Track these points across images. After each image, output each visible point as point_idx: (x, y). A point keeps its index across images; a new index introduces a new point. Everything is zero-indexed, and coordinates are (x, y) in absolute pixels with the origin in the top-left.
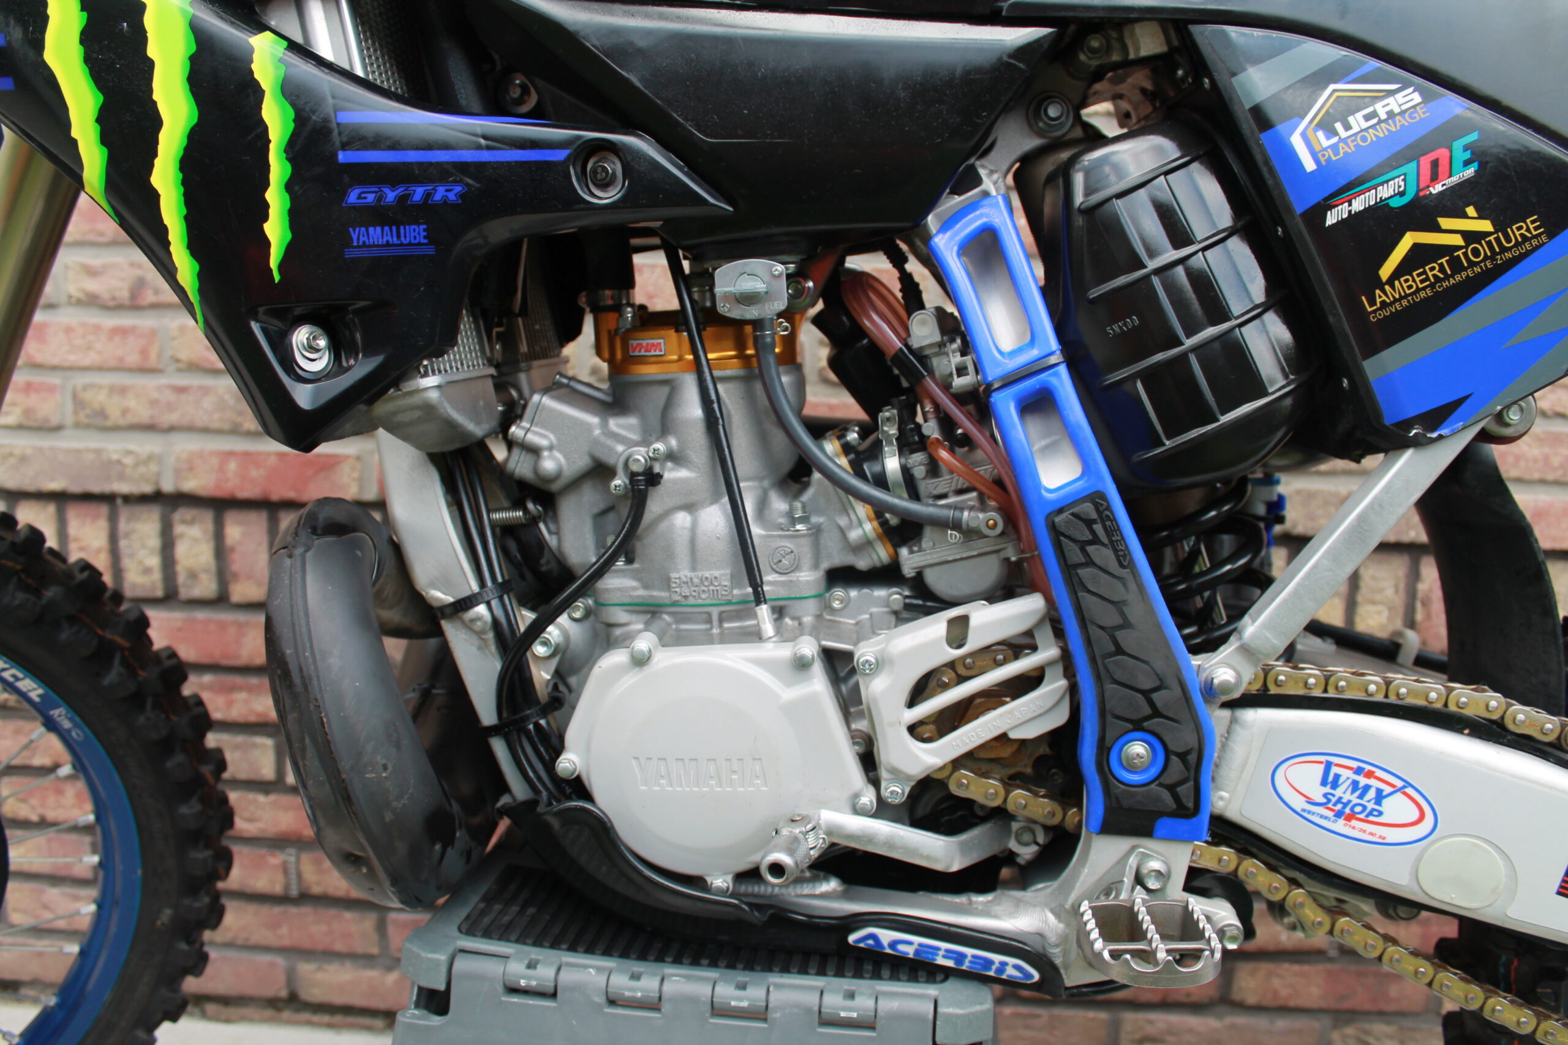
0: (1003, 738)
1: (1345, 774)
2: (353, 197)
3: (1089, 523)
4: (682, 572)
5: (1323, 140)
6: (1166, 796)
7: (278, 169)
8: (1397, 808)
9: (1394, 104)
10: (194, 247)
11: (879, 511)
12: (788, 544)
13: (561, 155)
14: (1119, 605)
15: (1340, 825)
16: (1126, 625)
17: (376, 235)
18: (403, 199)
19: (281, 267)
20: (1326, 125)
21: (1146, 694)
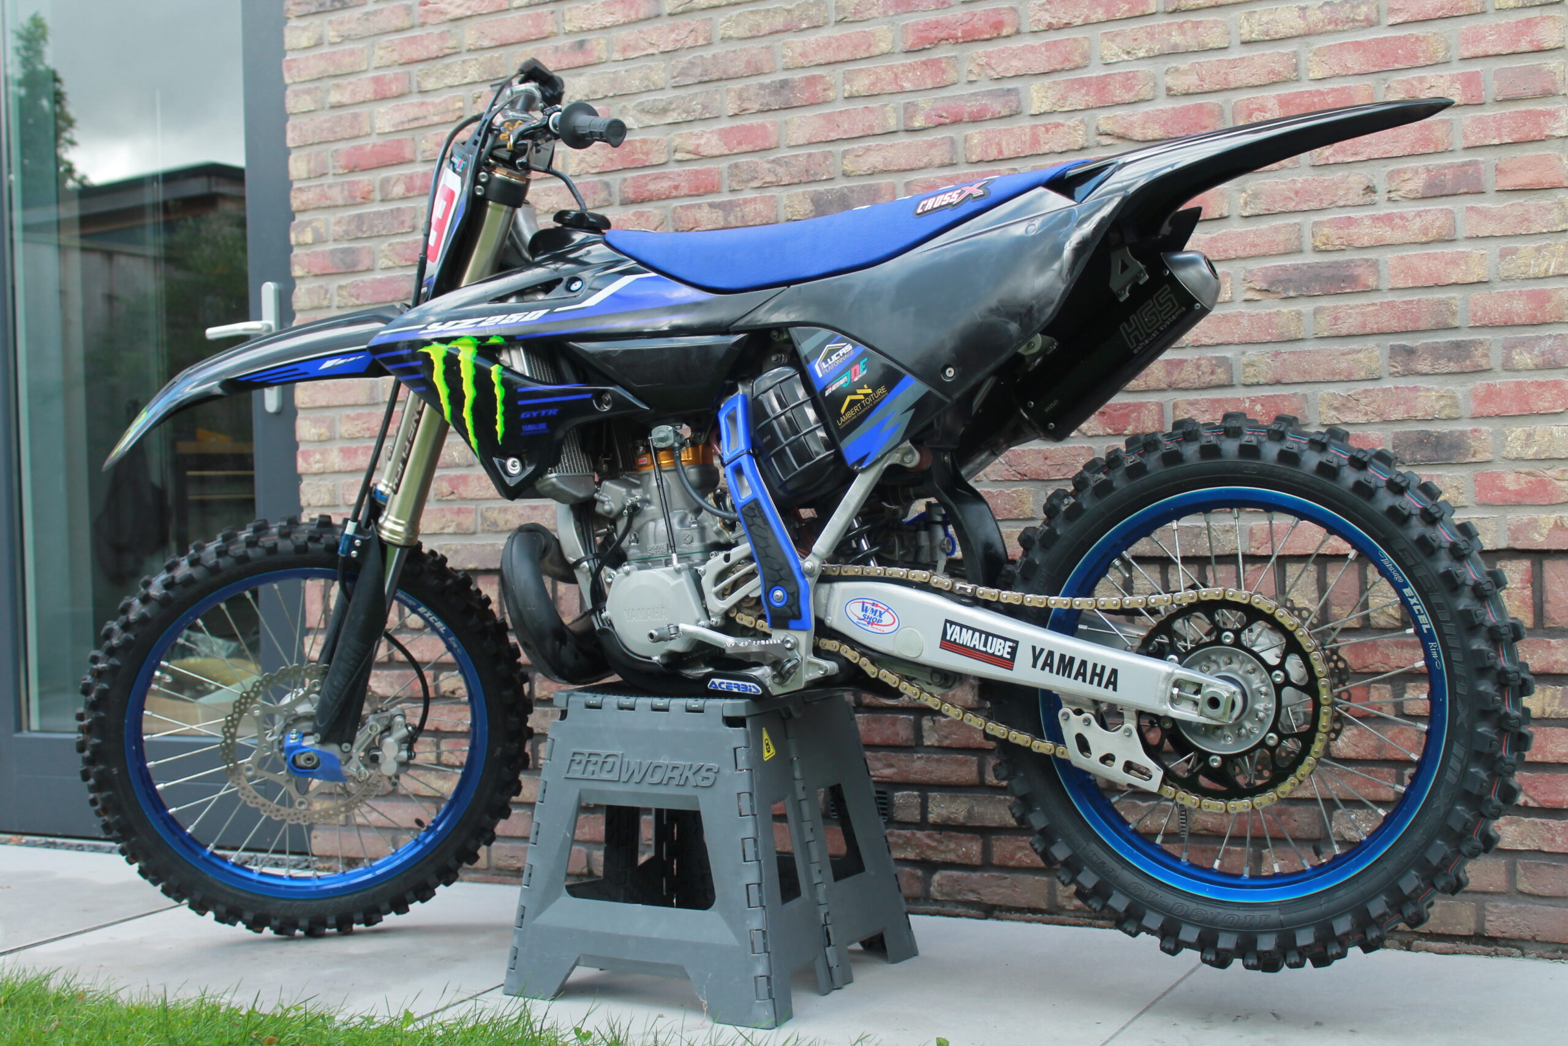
0: (747, 596)
1: (870, 606)
2: (523, 416)
3: (753, 509)
4: (651, 545)
5: (824, 366)
6: (788, 611)
7: (500, 408)
8: (887, 618)
9: (844, 350)
10: (476, 435)
11: (723, 518)
12: (689, 532)
13: (589, 396)
14: (765, 538)
15: (869, 628)
16: (768, 546)
17: (530, 427)
18: (539, 415)
19: (502, 439)
20: (825, 361)
21: (778, 571)
